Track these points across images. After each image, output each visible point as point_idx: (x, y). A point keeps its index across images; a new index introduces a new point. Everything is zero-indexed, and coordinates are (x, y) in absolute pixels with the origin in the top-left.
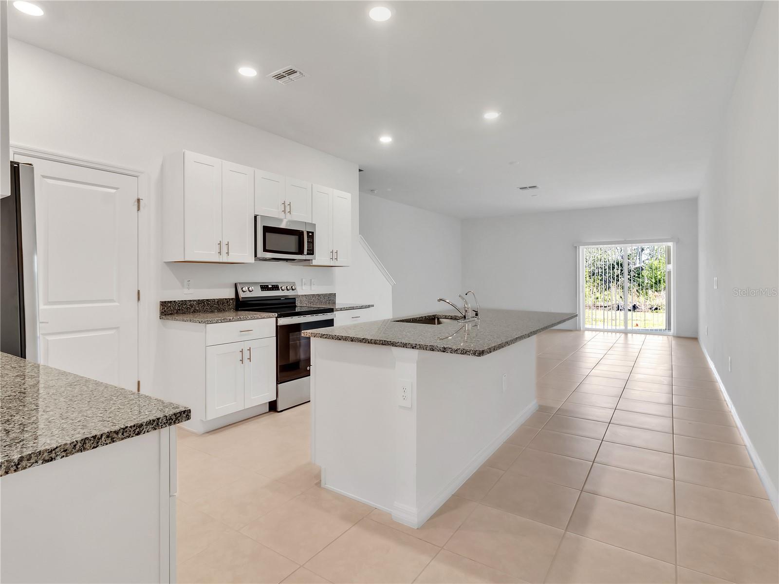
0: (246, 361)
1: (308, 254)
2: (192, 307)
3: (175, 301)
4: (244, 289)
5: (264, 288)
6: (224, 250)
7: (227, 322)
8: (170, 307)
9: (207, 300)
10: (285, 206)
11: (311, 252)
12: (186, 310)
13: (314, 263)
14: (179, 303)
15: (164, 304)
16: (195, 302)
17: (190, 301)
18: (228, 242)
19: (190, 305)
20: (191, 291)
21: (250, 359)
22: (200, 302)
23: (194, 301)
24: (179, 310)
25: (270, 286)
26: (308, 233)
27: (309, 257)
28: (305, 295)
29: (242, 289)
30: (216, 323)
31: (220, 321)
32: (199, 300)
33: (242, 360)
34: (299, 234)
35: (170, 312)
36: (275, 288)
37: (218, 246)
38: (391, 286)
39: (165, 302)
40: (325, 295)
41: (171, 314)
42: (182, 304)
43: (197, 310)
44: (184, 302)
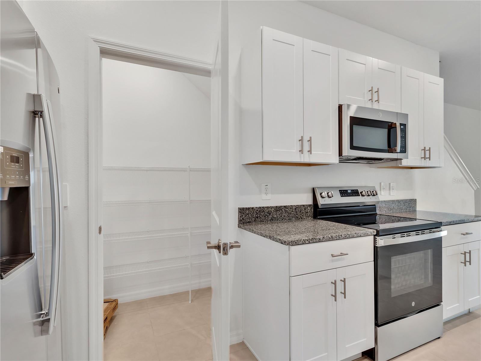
0: (340, 296)
1: (401, 152)
2: (270, 214)
3: (253, 208)
4: (323, 194)
5: (344, 193)
6: (306, 148)
7: (316, 242)
8: (248, 214)
9: (285, 207)
10: (372, 94)
11: (404, 150)
12: (263, 218)
13: (405, 163)
14: (257, 211)
15: (242, 211)
16: (273, 209)
17: (268, 207)
18: (311, 138)
19: (267, 213)
20: (269, 196)
21: (345, 294)
22: (278, 209)
23: (272, 207)
24: (257, 217)
25: (349, 191)
26: (401, 125)
27: (399, 156)
28: (385, 201)
29: (321, 194)
30: (303, 244)
31: (307, 242)
32: (277, 207)
33: (335, 296)
34: (391, 127)
35: (248, 220)
36: (355, 193)
37: (299, 143)
38: (474, 191)
39: (243, 208)
40: (405, 201)
41: (249, 222)
42: (260, 211)
43: (275, 218)
44: (261, 210)
